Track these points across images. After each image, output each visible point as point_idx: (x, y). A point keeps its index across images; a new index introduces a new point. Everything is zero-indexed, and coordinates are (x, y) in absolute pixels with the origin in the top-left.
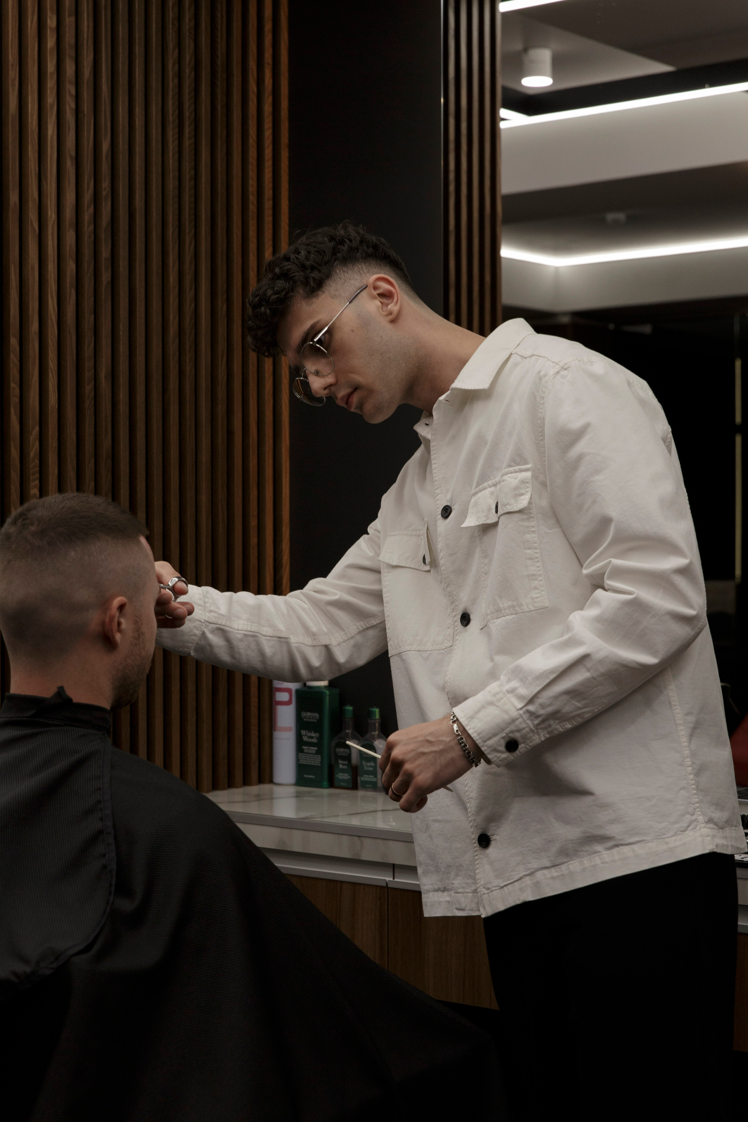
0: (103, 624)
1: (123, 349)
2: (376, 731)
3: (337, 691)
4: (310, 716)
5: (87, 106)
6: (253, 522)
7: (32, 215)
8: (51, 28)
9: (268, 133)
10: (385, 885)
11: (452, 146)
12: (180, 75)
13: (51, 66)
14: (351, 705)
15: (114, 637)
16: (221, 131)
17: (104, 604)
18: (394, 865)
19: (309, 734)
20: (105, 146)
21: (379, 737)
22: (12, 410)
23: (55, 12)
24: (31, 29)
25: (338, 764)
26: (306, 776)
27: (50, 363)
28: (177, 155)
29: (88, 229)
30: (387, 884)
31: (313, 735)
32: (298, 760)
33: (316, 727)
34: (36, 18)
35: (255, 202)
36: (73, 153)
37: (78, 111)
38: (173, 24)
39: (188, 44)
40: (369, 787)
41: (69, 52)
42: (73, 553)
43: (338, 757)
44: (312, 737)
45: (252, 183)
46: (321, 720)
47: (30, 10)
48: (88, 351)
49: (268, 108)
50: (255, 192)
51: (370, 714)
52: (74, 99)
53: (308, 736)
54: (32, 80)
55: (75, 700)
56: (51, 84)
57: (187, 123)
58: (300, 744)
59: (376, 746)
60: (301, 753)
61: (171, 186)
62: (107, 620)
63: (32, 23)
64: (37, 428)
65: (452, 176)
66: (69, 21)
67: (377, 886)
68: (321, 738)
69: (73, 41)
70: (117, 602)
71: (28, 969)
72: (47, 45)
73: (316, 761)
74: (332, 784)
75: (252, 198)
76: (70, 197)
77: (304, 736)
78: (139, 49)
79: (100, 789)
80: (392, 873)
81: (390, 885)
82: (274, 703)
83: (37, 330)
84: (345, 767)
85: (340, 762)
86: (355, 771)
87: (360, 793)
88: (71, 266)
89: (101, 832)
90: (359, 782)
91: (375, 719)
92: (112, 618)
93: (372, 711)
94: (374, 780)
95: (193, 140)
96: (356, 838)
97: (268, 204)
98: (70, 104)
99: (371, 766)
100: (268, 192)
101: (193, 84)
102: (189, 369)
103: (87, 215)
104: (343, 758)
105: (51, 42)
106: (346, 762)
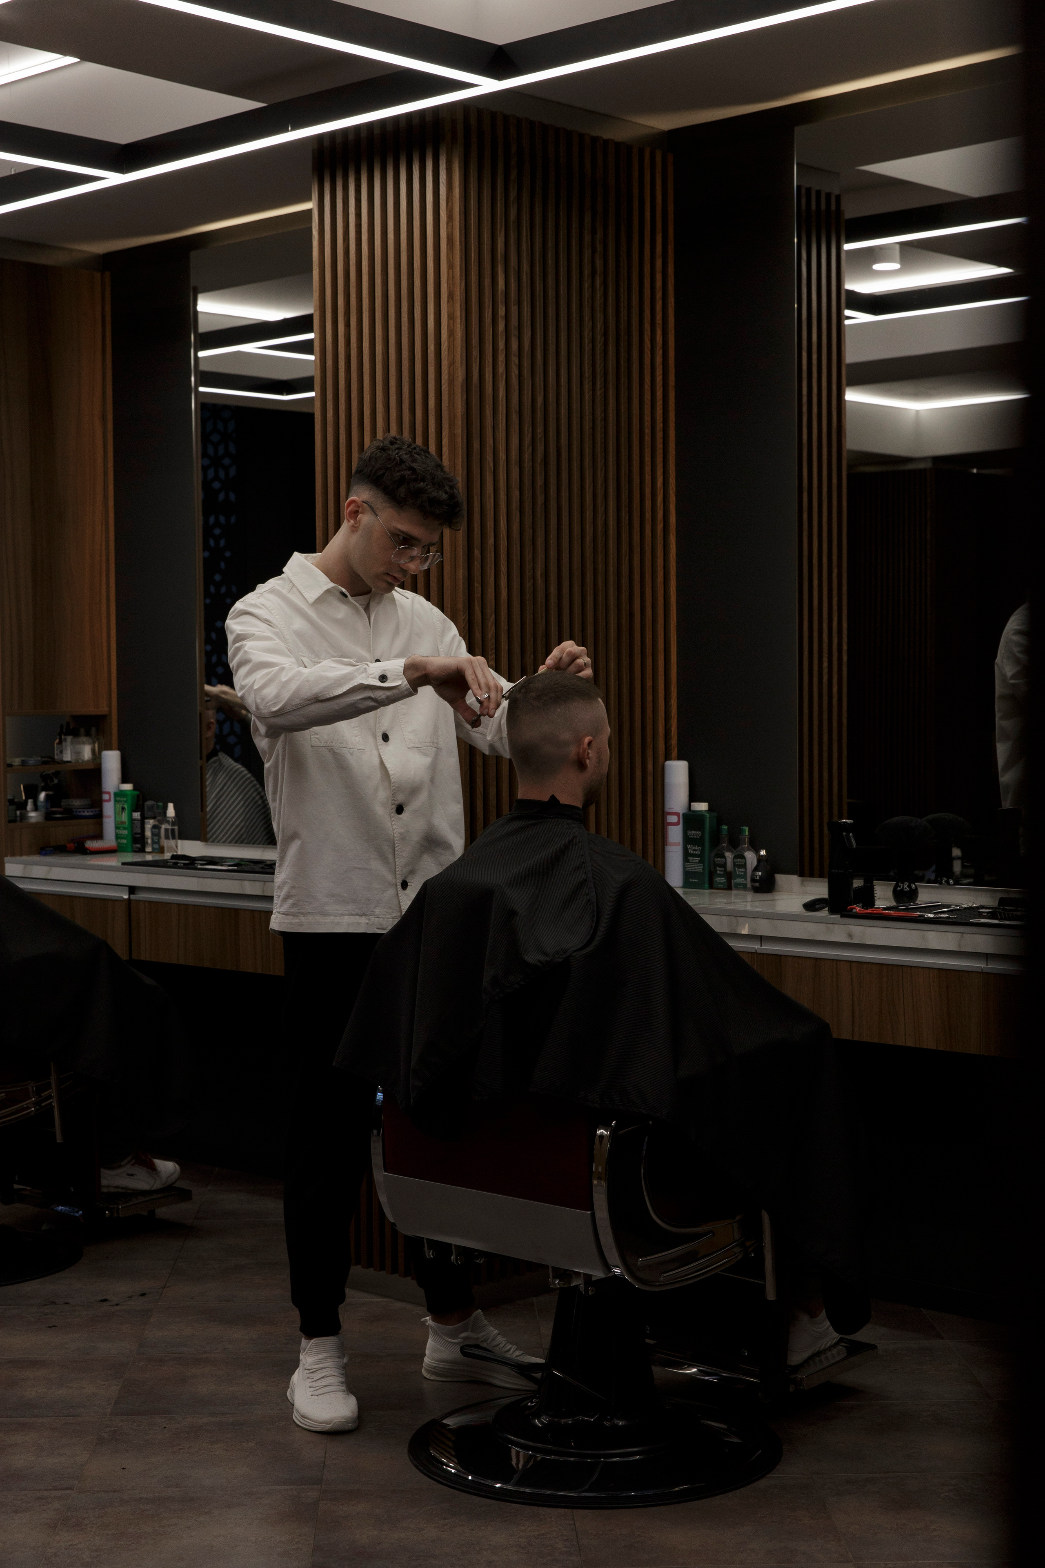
0: (578, 754)
1: (553, 553)
2: (746, 845)
3: (715, 814)
4: (694, 834)
5: (526, 372)
6: (649, 684)
7: (489, 458)
8: (501, 316)
9: (659, 379)
10: (755, 951)
11: (805, 375)
12: (593, 341)
13: (501, 345)
14: (726, 825)
15: (585, 762)
16: (623, 380)
17: (579, 741)
18: (761, 936)
19: (694, 848)
20: (540, 400)
21: (748, 849)
22: (476, 604)
23: (504, 304)
24: (487, 318)
25: (716, 871)
26: (691, 880)
27: (502, 567)
28: (591, 403)
29: (527, 464)
30: (756, 951)
31: (696, 848)
32: (684, 868)
33: (699, 842)
34: (491, 310)
35: (650, 434)
36: (517, 408)
37: (520, 375)
38: (588, 302)
39: (599, 316)
40: (741, 888)
41: (514, 332)
42: (559, 710)
43: (716, 865)
44: (696, 850)
45: (647, 418)
46: (702, 837)
47: (487, 304)
48: (528, 557)
49: (659, 359)
50: (650, 426)
51: (741, 832)
52: (518, 367)
53: (693, 849)
54: (488, 357)
55: (561, 802)
56: (501, 358)
57: (598, 377)
58: (686, 855)
59: (746, 856)
60: (687, 862)
61: (587, 427)
62: (581, 751)
63: (488, 313)
64: (493, 616)
65: (805, 399)
66: (514, 309)
67: (749, 952)
68: (702, 851)
69: (517, 324)
70: (587, 740)
71: (548, 959)
72: (499, 329)
73: (699, 868)
74: (711, 886)
75: (647, 431)
76: (515, 442)
77: (690, 849)
78: (563, 325)
79: (583, 855)
80: (760, 943)
81: (758, 952)
82: (665, 824)
83: (493, 543)
84: (722, 873)
85: (718, 869)
86: (729, 876)
87: (734, 892)
88: (516, 493)
89: (585, 880)
90: (733, 884)
91: (746, 836)
92: (584, 751)
93: (743, 829)
94: (745, 882)
95: (603, 390)
96: (733, 918)
97: (659, 435)
98: (515, 371)
99: (742, 872)
100: (659, 426)
101: (603, 347)
102: (601, 567)
103: (527, 456)
104: (720, 866)
105: (501, 327)
106: (723, 869)
